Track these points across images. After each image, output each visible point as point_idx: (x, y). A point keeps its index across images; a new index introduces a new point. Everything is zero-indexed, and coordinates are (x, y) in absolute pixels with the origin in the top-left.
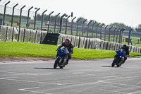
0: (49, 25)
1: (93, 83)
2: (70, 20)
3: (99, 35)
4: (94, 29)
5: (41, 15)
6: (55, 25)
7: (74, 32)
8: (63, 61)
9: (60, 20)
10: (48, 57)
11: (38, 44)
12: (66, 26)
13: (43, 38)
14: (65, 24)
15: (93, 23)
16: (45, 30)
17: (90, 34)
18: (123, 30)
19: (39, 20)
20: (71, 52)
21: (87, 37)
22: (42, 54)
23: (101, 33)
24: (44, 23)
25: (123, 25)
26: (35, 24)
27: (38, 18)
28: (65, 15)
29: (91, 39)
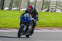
8: (27, 29)
20: (36, 18)
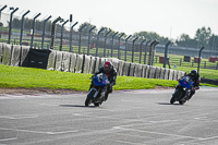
0: (32, 36)
1: (106, 131)
2: (68, 27)
3: (115, 52)
4: (108, 42)
5: (20, 19)
6: (43, 36)
7: (75, 48)
8: (99, 95)
9: (51, 28)
10: (32, 88)
11: (15, 68)
12: (61, 38)
13: (23, 57)
14: (59, 35)
15: (105, 32)
16: (27, 44)
17: (101, 50)
18: (155, 43)
19: (17, 27)
21: (96, 55)
22: (22, 83)
23: (119, 49)
24: (25, 33)
25: (155, 35)
26: (10, 34)
27: (14, 23)
28: (59, 19)
29: (103, 59)
